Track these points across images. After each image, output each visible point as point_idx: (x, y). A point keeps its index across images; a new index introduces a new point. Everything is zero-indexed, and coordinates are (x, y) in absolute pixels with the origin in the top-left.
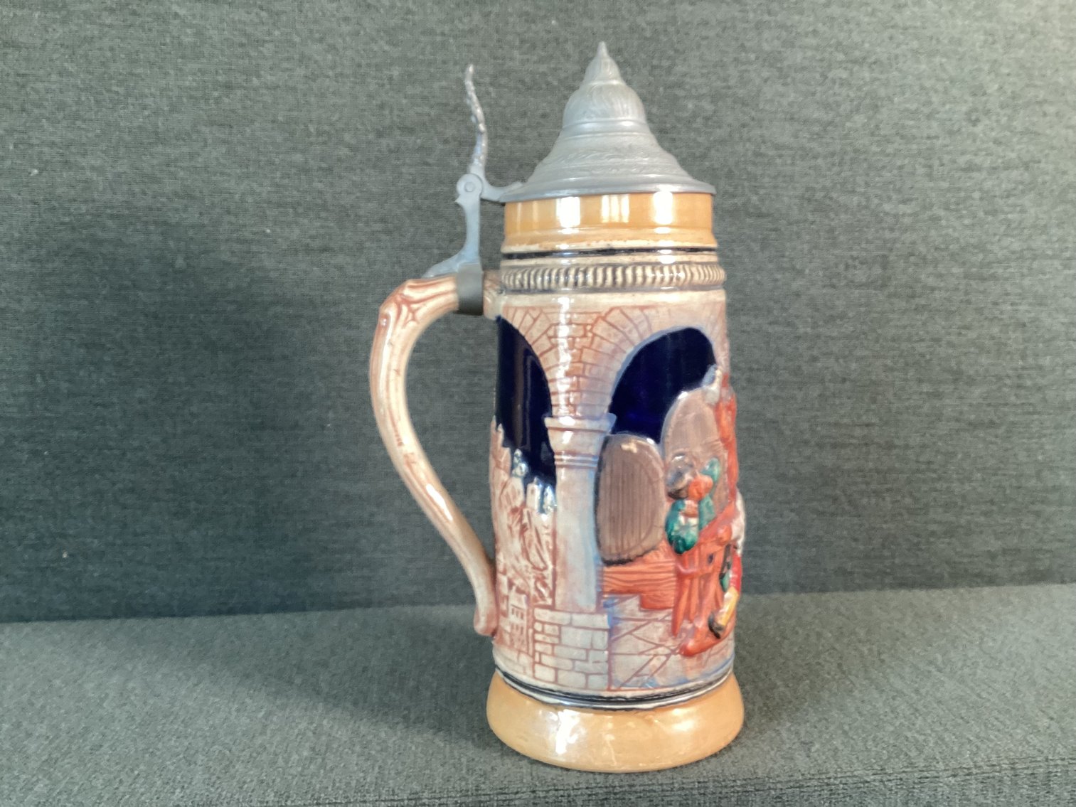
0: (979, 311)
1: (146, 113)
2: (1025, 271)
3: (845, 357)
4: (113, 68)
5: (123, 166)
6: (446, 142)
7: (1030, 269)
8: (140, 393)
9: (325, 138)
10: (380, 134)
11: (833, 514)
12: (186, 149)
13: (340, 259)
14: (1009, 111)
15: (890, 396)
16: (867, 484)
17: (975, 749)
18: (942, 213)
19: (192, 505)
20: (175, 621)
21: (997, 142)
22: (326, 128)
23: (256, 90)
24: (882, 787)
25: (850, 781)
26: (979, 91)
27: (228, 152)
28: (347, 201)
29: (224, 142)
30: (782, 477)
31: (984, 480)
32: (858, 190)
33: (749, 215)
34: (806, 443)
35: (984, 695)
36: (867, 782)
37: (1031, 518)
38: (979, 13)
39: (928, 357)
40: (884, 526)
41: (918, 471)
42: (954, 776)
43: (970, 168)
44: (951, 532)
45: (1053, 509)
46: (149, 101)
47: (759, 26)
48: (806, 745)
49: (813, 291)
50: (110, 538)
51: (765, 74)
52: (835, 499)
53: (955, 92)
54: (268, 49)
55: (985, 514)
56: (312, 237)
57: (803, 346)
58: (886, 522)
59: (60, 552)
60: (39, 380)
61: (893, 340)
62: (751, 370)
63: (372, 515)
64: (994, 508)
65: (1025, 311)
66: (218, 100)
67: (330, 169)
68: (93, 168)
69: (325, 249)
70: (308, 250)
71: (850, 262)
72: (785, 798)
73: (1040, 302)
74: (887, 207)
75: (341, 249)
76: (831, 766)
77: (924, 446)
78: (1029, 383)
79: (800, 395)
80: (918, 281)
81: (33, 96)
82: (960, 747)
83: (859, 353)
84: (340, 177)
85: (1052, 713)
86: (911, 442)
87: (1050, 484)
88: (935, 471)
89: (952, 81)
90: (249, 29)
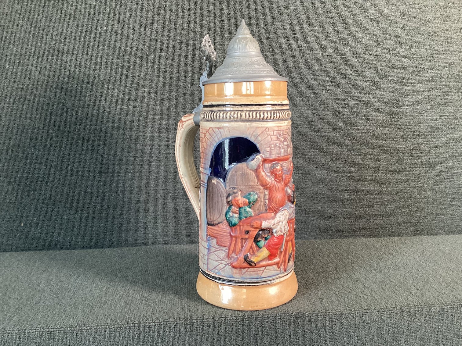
0: (396, 126)
1: (54, 42)
2: (414, 110)
3: (341, 144)
4: (40, 23)
5: (45, 64)
6: (179, 55)
7: (417, 109)
8: (53, 158)
9: (129, 53)
10: (152, 52)
11: (335, 208)
12: (71, 58)
13: (135, 103)
14: (409, 44)
15: (359, 160)
16: (350, 195)
17: (387, 301)
18: (382, 86)
19: (75, 204)
20: (68, 251)
21: (404, 57)
22: (129, 49)
23: (100, 33)
24: (350, 316)
25: (337, 313)
26: (397, 36)
27: (89, 59)
28: (138, 79)
29: (87, 55)
30: (315, 193)
31: (396, 194)
32: (348, 76)
33: (303, 86)
34: (325, 179)
35: (392, 280)
36: (344, 314)
37: (415, 209)
38: (398, 4)
39: (375, 145)
40: (356, 212)
41: (370, 190)
42: (378, 312)
43: (393, 68)
44: (382, 215)
45: (424, 206)
46: (56, 37)
47: (308, 8)
48: (321, 299)
49: (329, 118)
50: (41, 218)
51: (310, 28)
52: (336, 202)
53: (387, 36)
54: (105, 16)
55: (397, 208)
56: (124, 94)
57: (324, 140)
58: (357, 211)
59: (20, 223)
60: (10, 152)
61: (361, 138)
62: (303, 149)
63: (149, 208)
64: (400, 205)
65: (414, 126)
66: (84, 37)
67: (131, 66)
68: (32, 65)
69: (129, 99)
70: (122, 100)
71: (344, 106)
72: (312, 320)
73: (420, 122)
74: (359, 84)
75: (136, 99)
76: (330, 308)
77: (373, 180)
78: (415, 155)
79: (323, 160)
80: (371, 114)
81: (6, 35)
82: (381, 301)
83: (346, 143)
84: (135, 70)
85: (418, 287)
86: (367, 179)
87: (423, 196)
88: (377, 190)
89: (387, 32)
90: (97, 8)
